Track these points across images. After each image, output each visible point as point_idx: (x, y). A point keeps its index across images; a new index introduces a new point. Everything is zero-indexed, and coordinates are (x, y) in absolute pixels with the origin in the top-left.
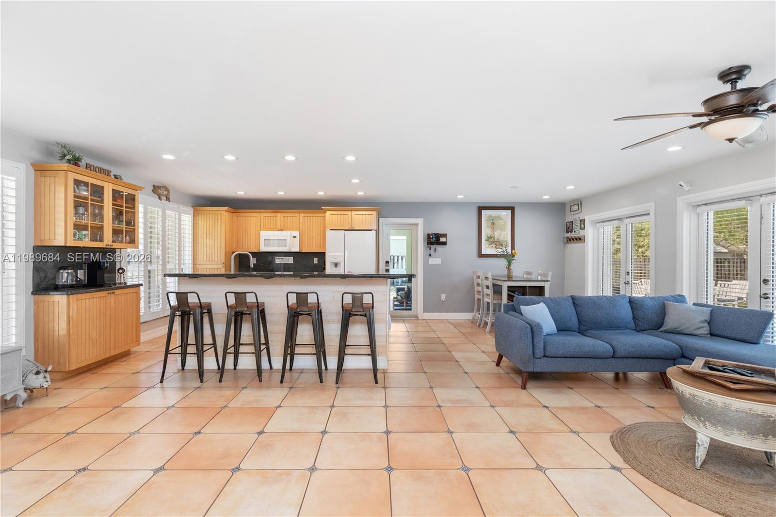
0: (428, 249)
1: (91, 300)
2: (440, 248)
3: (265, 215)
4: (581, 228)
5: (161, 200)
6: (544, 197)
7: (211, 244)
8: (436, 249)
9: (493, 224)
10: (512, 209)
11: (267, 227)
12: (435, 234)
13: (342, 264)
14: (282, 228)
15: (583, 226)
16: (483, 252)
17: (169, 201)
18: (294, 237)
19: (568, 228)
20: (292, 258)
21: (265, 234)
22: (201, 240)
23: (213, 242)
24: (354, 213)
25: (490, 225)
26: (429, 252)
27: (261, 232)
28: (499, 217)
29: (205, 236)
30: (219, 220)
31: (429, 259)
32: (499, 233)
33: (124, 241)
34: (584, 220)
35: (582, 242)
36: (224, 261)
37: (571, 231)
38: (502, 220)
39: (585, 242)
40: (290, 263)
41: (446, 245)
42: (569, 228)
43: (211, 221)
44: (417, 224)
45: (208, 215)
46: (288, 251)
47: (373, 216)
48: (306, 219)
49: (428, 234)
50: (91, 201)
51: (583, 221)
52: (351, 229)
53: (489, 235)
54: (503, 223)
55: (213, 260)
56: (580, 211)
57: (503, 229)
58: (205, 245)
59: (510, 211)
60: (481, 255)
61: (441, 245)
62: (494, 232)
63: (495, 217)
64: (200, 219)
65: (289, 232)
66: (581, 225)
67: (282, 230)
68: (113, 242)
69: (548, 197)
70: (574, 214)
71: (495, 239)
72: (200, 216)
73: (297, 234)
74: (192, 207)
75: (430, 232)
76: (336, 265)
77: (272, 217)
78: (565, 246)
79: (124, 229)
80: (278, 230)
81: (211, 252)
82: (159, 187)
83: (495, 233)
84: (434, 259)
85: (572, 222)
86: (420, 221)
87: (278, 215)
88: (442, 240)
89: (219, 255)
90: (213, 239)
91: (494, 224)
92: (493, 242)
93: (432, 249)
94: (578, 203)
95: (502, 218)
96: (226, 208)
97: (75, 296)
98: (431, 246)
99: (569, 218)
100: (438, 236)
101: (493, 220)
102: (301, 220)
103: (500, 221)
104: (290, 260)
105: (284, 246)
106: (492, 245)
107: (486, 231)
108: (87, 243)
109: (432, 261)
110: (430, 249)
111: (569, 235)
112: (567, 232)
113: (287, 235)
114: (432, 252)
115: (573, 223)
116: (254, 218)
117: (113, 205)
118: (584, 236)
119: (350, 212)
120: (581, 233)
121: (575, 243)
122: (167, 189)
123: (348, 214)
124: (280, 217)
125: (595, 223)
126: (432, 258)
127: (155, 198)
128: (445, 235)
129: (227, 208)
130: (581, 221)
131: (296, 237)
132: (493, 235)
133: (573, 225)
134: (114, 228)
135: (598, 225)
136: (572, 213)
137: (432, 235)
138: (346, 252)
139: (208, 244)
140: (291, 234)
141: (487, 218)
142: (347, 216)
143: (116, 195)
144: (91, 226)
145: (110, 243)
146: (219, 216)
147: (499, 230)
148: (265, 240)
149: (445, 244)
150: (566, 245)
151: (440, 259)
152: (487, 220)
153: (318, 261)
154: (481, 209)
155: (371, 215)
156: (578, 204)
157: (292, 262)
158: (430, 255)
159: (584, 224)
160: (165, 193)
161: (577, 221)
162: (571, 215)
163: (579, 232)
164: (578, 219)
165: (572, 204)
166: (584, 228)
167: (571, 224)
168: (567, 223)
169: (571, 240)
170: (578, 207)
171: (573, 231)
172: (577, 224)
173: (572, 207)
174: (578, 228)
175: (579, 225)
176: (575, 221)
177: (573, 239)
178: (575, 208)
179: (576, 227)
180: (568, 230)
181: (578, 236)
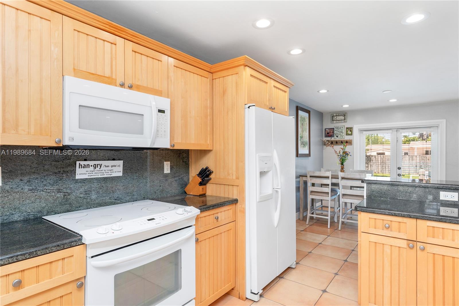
4: (347, 134)
10: (309, 113)
11: (83, 68)
15: (349, 133)
18: (160, 111)
19: (328, 133)
20: (121, 163)
21: (79, 90)
25: (301, 125)
27: (68, 78)
32: (305, 134)
34: (352, 127)
35: (348, 145)
37: (331, 136)
39: (352, 145)
42: (329, 133)
48: (179, 74)
51: (350, 130)
54: (306, 125)
56: (345, 121)
57: (306, 130)
62: (303, 132)
63: (303, 118)
65: (151, 97)
66: (347, 131)
70: (336, 123)
71: (303, 139)
73: (165, 103)
78: (323, 148)
85: (334, 129)
92: (303, 142)
94: (344, 114)
95: (306, 120)
99: (328, 125)
101: (302, 121)
102: (171, 73)
103: (305, 122)
106: (302, 145)
107: (300, 131)
111: (329, 139)
112: (326, 136)
113: (144, 102)
115: (335, 129)
118: (351, 140)
120: (347, 138)
130: (347, 128)
131: (163, 112)
132: (302, 135)
133: (335, 132)
136: (335, 122)
140: (154, 102)
141: (300, 119)
148: (80, 106)
150: (325, 147)
153: (172, 168)
154: (298, 108)
156: (345, 115)
161: (342, 128)
162: (333, 123)
163: (343, 136)
164: (343, 127)
165: (335, 115)
166: (351, 134)
167: (331, 130)
168: (325, 129)
169: (333, 143)
170: (344, 117)
171: (335, 136)
172: (340, 131)
173: (335, 117)
174: (342, 133)
175: (344, 131)
176: (337, 128)
177: (337, 142)
178: (340, 118)
179: (340, 133)
180: (328, 135)
181: (343, 140)
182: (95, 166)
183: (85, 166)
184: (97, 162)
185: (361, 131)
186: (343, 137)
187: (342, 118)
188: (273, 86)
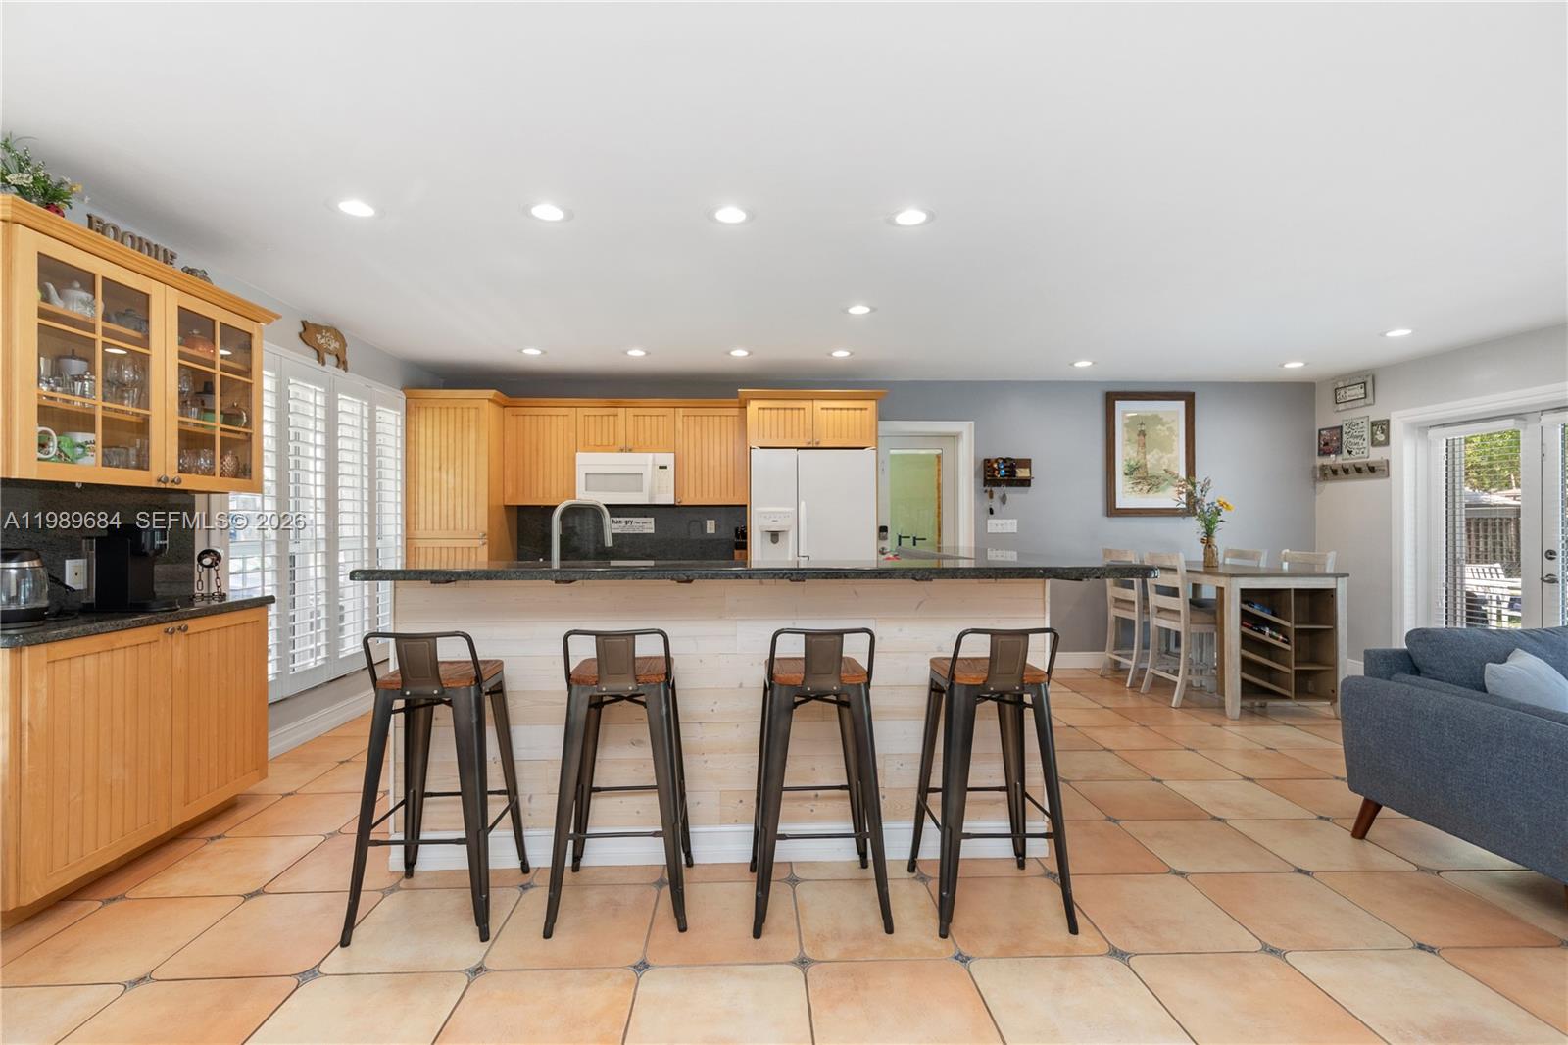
0: (987, 495)
1: (105, 658)
2: (1014, 494)
3: (587, 411)
4: (1374, 443)
5: (324, 364)
6: (1287, 366)
7: (451, 486)
8: (1004, 496)
9: (1142, 434)
10: (1189, 399)
11: (592, 442)
12: (1005, 460)
13: (792, 536)
14: (630, 445)
15: (1381, 437)
16: (1122, 502)
17: (346, 369)
18: (661, 467)
19: (1326, 444)
20: (652, 519)
21: (588, 462)
22: (425, 475)
23: (458, 480)
24: (819, 404)
25: (1135, 437)
26: (987, 504)
27: (579, 455)
28: (1157, 419)
29: (437, 465)
30: (473, 424)
31: (989, 521)
32: (1157, 456)
33: (218, 471)
34: (1388, 421)
35: (1378, 478)
36: (486, 530)
37: (1338, 451)
38: (1163, 424)
39: (1388, 476)
40: (645, 531)
41: (1029, 486)
42: (1331, 442)
43: (451, 428)
44: (955, 437)
45: (444, 411)
46: (647, 502)
47: (868, 412)
48: (691, 423)
49: (987, 462)
50: (103, 335)
51: (1383, 426)
52: (811, 446)
53: (1132, 462)
54: (1167, 433)
55: (458, 526)
56: (1370, 400)
57: (1165, 447)
58: (437, 487)
59: (1183, 403)
60: (1112, 510)
61: (1017, 486)
62: (1145, 454)
63: (1146, 417)
64: (423, 420)
65: (650, 455)
66: (1373, 434)
67: (630, 450)
68: (180, 472)
69: (1301, 364)
70: (1348, 409)
71: (1146, 471)
72: (423, 413)
73: (668, 459)
74: (403, 389)
75: (992, 455)
76: (775, 536)
77: (606, 418)
78: (1315, 488)
79: (218, 435)
80: (622, 450)
81: (451, 506)
82: (318, 329)
83: (1148, 457)
84: (1000, 521)
85: (1341, 427)
86: (965, 429)
87: (621, 411)
88: (1022, 473)
89: (472, 514)
90: (458, 470)
91: (1144, 436)
92: (1144, 479)
93: (995, 496)
94: (1365, 381)
95: (1165, 420)
96: (491, 393)
97: (43, 649)
98: (993, 489)
99: (1328, 417)
100: (1012, 465)
101: (1142, 424)
102: (679, 425)
103: (1160, 427)
104: (646, 526)
105: (637, 491)
106: (1140, 487)
107: (1124, 453)
108: (89, 468)
109: (995, 525)
110: (991, 497)
111: (1332, 460)
112: (1323, 452)
113: (643, 462)
114: (995, 504)
115: (1345, 429)
116: (558, 421)
117: (182, 355)
118: (1387, 461)
119: (810, 402)
120: (1375, 455)
121: (1355, 479)
122: (338, 336)
123: (804, 409)
124: (625, 418)
125: (1420, 429)
126: (998, 518)
127: (308, 358)
128: (1026, 463)
129: (494, 391)
130: (1373, 424)
131: (666, 467)
132: (1142, 461)
133: (1344, 436)
134: (185, 428)
135: (1432, 433)
136: (1341, 407)
137: (996, 460)
138: (802, 504)
139: (444, 486)
140: (654, 459)
141: (1128, 421)
142: (801, 411)
143: (192, 326)
144: (103, 417)
145: (172, 473)
146: (473, 412)
147: (1155, 451)
148: (587, 474)
149: (1026, 483)
150: (1318, 485)
151: (1015, 521)
152: (1126, 426)
153: (718, 527)
154: (1111, 398)
155: (862, 409)
156: (1365, 383)
157: (652, 531)
158: (991, 511)
159: (1386, 432)
160: (334, 345)
161: (1361, 426)
162: (1338, 411)
163: (1366, 451)
164: (1365, 420)
165: (1341, 385)
166: (1387, 443)
167: (1334, 432)
168: (1320, 431)
169: (1339, 472)
170: (1363, 391)
171: (1345, 451)
172: (1357, 434)
173: (1342, 392)
174: (1362, 441)
175: (1367, 435)
176: (1350, 426)
177: (1346, 471)
178: (1353, 392)
179: (1356, 441)
180: (1325, 448)
181: (1363, 463)
182: (627, 522)
183: (617, 522)
184: (628, 519)
185: (1423, 429)
186: (1366, 454)
187: (1359, 392)
188: (822, 409)
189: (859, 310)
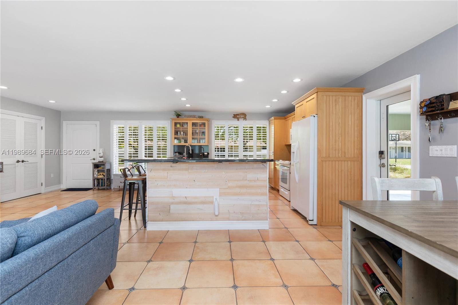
5: (240, 120)
27: (290, 130)
33: (199, 142)
43: (271, 127)
50: (182, 129)
52: (303, 118)
55: (272, 151)
74: (268, 120)
82: (238, 114)
86: (412, 81)
96: (273, 117)
98: (433, 122)
110: (431, 128)
114: (435, 133)
117: (193, 128)
119: (304, 101)
123: (303, 104)
127: (235, 121)
144: (182, 138)
145: (191, 143)
160: (243, 116)
188: (307, 102)
189: (239, 80)
